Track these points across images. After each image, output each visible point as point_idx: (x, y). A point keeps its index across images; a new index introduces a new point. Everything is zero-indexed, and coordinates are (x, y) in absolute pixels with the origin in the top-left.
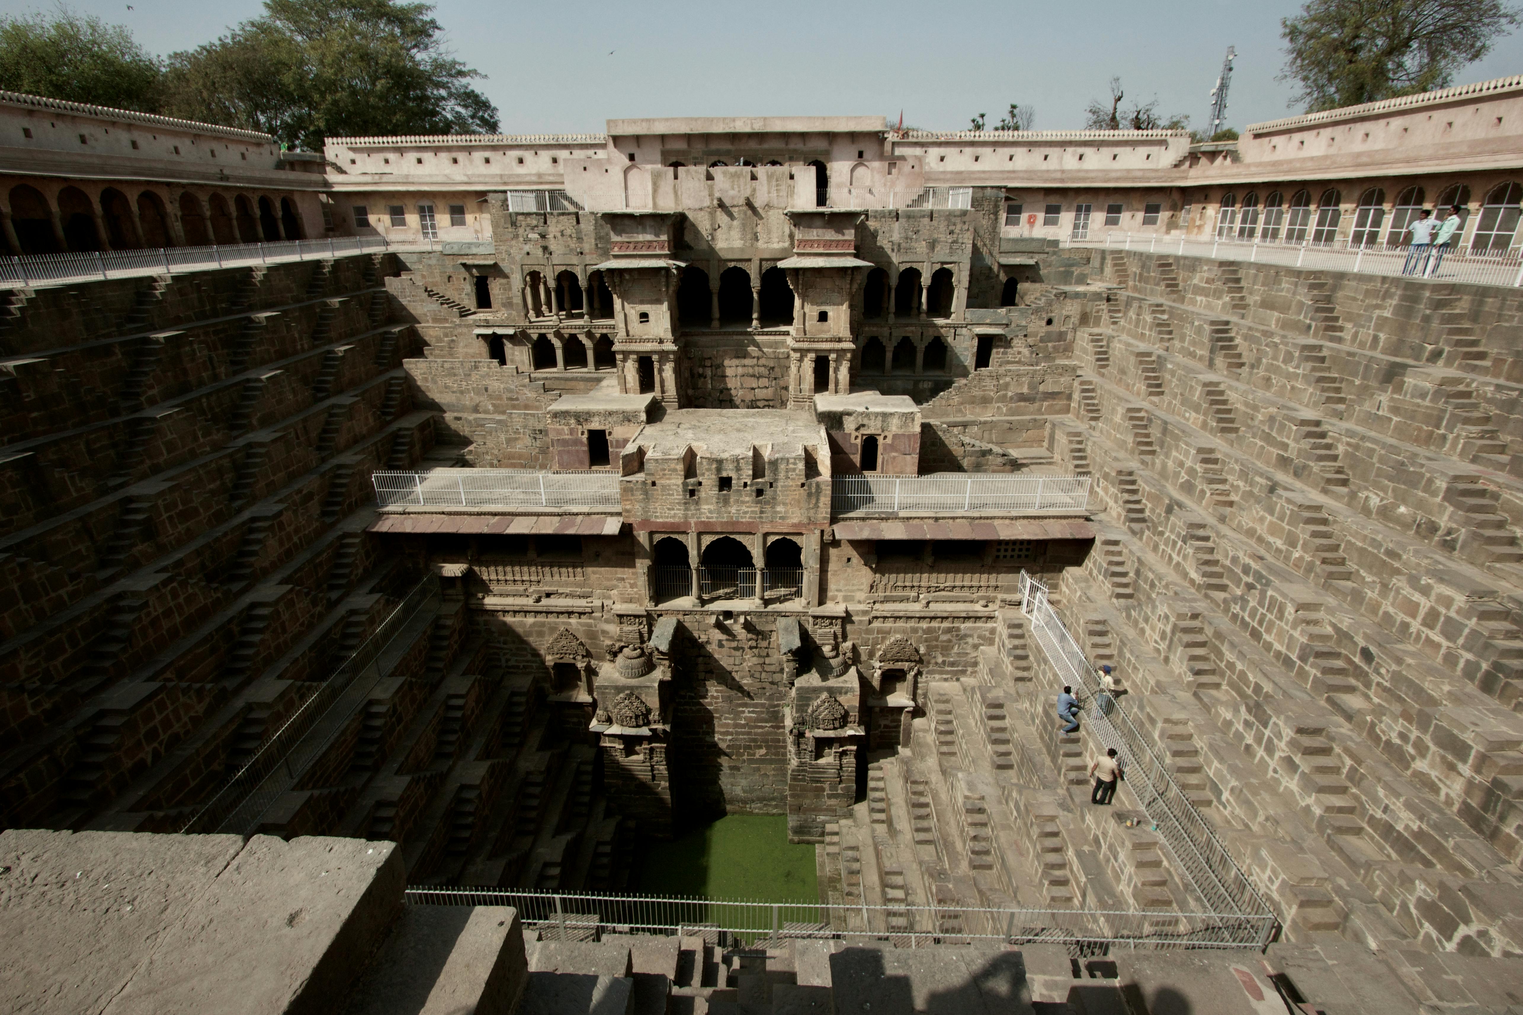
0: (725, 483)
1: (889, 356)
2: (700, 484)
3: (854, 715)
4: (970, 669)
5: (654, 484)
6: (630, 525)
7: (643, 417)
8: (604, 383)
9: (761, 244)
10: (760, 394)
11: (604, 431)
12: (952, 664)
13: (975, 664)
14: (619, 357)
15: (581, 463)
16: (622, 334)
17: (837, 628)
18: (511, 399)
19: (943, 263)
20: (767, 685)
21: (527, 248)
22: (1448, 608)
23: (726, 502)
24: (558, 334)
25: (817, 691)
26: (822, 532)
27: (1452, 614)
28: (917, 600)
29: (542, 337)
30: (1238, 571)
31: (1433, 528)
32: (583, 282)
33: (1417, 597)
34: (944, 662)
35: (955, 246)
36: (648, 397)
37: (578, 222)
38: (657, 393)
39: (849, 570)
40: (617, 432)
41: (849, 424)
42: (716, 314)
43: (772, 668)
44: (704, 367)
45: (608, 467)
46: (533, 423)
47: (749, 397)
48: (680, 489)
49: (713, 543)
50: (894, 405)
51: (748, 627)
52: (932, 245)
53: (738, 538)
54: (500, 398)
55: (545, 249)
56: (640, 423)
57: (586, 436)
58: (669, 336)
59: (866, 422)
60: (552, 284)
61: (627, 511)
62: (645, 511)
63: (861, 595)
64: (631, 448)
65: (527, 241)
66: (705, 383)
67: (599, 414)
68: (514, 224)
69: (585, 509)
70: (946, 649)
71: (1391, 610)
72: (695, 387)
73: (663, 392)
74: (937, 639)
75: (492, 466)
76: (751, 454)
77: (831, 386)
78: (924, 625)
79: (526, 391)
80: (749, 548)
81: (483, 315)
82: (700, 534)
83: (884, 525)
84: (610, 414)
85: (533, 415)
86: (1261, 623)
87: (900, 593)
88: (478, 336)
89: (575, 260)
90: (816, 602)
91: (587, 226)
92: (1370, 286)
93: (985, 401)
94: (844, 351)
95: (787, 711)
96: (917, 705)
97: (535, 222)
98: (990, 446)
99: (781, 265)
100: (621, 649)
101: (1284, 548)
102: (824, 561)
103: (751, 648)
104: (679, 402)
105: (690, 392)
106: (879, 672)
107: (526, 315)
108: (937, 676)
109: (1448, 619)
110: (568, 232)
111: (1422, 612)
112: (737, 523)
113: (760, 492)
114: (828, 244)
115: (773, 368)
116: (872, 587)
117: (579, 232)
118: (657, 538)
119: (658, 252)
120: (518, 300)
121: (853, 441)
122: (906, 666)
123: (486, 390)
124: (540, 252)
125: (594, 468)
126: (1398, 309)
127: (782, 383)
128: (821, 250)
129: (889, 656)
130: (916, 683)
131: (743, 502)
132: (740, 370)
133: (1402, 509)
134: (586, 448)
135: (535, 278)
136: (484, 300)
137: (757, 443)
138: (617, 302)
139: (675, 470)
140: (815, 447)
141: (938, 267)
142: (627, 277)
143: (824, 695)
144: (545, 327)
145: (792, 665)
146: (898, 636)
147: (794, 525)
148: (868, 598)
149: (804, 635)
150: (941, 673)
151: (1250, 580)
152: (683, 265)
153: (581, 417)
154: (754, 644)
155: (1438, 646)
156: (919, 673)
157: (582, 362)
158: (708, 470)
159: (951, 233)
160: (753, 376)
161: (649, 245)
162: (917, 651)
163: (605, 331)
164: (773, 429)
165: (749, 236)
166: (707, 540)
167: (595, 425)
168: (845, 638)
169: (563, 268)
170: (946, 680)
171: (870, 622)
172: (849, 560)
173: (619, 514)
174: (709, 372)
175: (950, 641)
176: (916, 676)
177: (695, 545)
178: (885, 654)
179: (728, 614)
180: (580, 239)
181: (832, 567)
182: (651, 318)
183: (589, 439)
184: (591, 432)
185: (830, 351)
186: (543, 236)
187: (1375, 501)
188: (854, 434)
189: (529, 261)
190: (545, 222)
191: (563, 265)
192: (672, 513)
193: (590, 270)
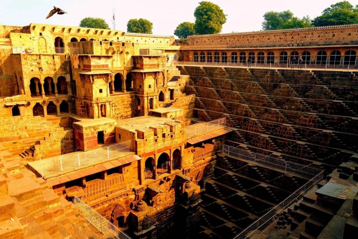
0: (164, 135)
2: (158, 137)
3: (199, 196)
7: (116, 123)
9: (126, 66)
11: (103, 131)
15: (95, 145)
16: (94, 97)
17: (189, 173)
21: (31, 68)
22: (312, 118)
23: (164, 141)
24: (45, 102)
25: (192, 192)
26: (185, 144)
27: (313, 119)
28: (202, 158)
29: (38, 104)
30: (269, 127)
31: (299, 108)
32: (55, 81)
33: (306, 119)
34: (209, 174)
37: (54, 58)
39: (189, 154)
40: (108, 131)
42: (113, 88)
48: (153, 140)
53: (166, 152)
54: (33, 130)
55: (40, 68)
57: (96, 134)
58: (109, 96)
59: (172, 114)
60: (42, 82)
62: (144, 150)
65: (31, 65)
67: (102, 125)
69: (124, 155)
70: (209, 170)
71: (302, 123)
74: (207, 168)
77: (154, 107)
78: (205, 165)
79: (44, 125)
80: (169, 154)
83: (196, 139)
84: (105, 124)
86: (282, 133)
87: (199, 158)
88: (7, 106)
89: (52, 73)
90: (184, 166)
91: (58, 60)
92: (261, 71)
94: (156, 96)
97: (35, 58)
101: (276, 119)
106: (197, 183)
109: (312, 120)
110: (49, 62)
111: (308, 121)
112: (166, 147)
113: (172, 136)
114: (151, 65)
116: (194, 158)
117: (54, 62)
119: (106, 68)
124: (37, 70)
126: (270, 74)
128: (149, 67)
131: (168, 140)
132: (123, 106)
133: (293, 107)
134: (97, 139)
139: (152, 134)
142: (96, 77)
144: (39, 100)
147: (179, 144)
148: (193, 161)
150: (208, 178)
151: (273, 127)
153: (95, 128)
155: (312, 125)
158: (160, 132)
161: (103, 66)
163: (64, 99)
165: (122, 63)
166: (159, 155)
167: (100, 130)
169: (47, 76)
171: (195, 168)
172: (189, 151)
173: (135, 154)
174: (114, 108)
175: (209, 168)
179: (165, 178)
180: (54, 65)
182: (104, 91)
183: (98, 135)
184: (99, 132)
185: (153, 96)
186: (39, 63)
187: (287, 107)
189: (32, 73)
190: (40, 58)
191: (47, 74)
192: (151, 148)
193: (59, 76)
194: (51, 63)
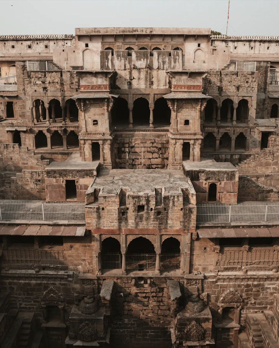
0: (140, 208)
1: (218, 142)
2: (127, 209)
3: (209, 332)
4: (269, 306)
5: (103, 209)
6: (90, 231)
7: (95, 173)
8: (73, 156)
9: (155, 86)
10: (154, 161)
11: (74, 181)
12: (259, 304)
13: (272, 303)
14: (82, 142)
15: (62, 197)
16: (84, 130)
17: (199, 286)
18: (24, 164)
19: (243, 97)
20: (161, 317)
21: (35, 88)
23: (141, 218)
24: (49, 131)
25: (190, 320)
26: (192, 234)
28: (240, 269)
29: (41, 132)
32: (62, 105)
34: (255, 303)
35: (249, 89)
36: (96, 163)
37: (61, 76)
38: (101, 161)
39: (206, 254)
40: (82, 181)
41: (202, 177)
42: (131, 120)
43: (164, 308)
44: (125, 147)
45: (75, 199)
46: (36, 177)
47: (148, 163)
48: (117, 212)
49: (133, 240)
50: (224, 168)
51: (152, 284)
52: (238, 88)
53: (147, 237)
54: (18, 163)
55: (44, 88)
56: (93, 177)
57: (65, 183)
58: (108, 132)
59: (210, 176)
60: (47, 106)
61: (88, 223)
62: (98, 223)
63: (211, 268)
64: (90, 190)
65: (35, 84)
66: (126, 156)
67: (72, 172)
68: (29, 76)
69: (66, 222)
70: (256, 296)
72: (120, 158)
73: (104, 160)
74: (252, 290)
75: (13, 198)
76: (154, 193)
77: (191, 158)
78: (244, 283)
79: (32, 159)
80: (153, 243)
81: (10, 121)
82: (126, 235)
83: (223, 230)
84: (78, 171)
85: (36, 172)
87: (232, 266)
88: (8, 131)
89: (59, 94)
90: (188, 271)
91: (66, 77)
93: (267, 164)
94: (197, 139)
95: (172, 331)
96: (241, 326)
97: (40, 76)
98: (271, 188)
99: (165, 97)
100: (83, 298)
102: (192, 250)
103: (153, 297)
104: (112, 166)
105: (117, 160)
106: (221, 309)
107: (33, 121)
108: (252, 311)
110: (56, 80)
112: (147, 229)
113: (159, 213)
114: (189, 87)
115: (160, 149)
116: (217, 263)
117: (62, 80)
118: (104, 237)
119: (104, 90)
120: (29, 114)
121: (204, 186)
122: (235, 305)
123: (11, 159)
124: (41, 90)
125: (68, 200)
127: (165, 156)
128: (186, 90)
129: (226, 300)
130: (240, 314)
131: (150, 218)
132: (143, 149)
134: (64, 190)
135: (38, 103)
136: (10, 113)
137: (157, 187)
138: (81, 115)
139: (114, 202)
140: (187, 190)
141: (241, 98)
142: (88, 102)
143: (194, 323)
144: (42, 127)
145: (175, 306)
146: (232, 289)
147: (177, 231)
148: (215, 269)
149: (183, 289)
150: (254, 308)
152: (116, 96)
153: (62, 173)
154: (154, 294)
156: (242, 308)
157: (61, 144)
158: (132, 201)
159: (247, 82)
160: (150, 152)
161: (99, 87)
162: (241, 296)
163: (72, 129)
164: (163, 180)
165: (148, 83)
166: (131, 238)
167: (70, 178)
168: (203, 291)
169: (53, 98)
170: (256, 312)
171: (216, 282)
172: (205, 248)
173: (84, 225)
174: (127, 150)
175: (258, 291)
176: (240, 310)
177: (124, 242)
178: (224, 299)
179: (141, 278)
180: (61, 84)
181: (195, 253)
182: (99, 123)
183: (66, 185)
184: (67, 181)
185: (190, 139)
186: (43, 82)
188: (204, 182)
189: (36, 94)
190: (45, 76)
191: (53, 96)
192: (113, 224)
193: (67, 98)
194: (57, 83)
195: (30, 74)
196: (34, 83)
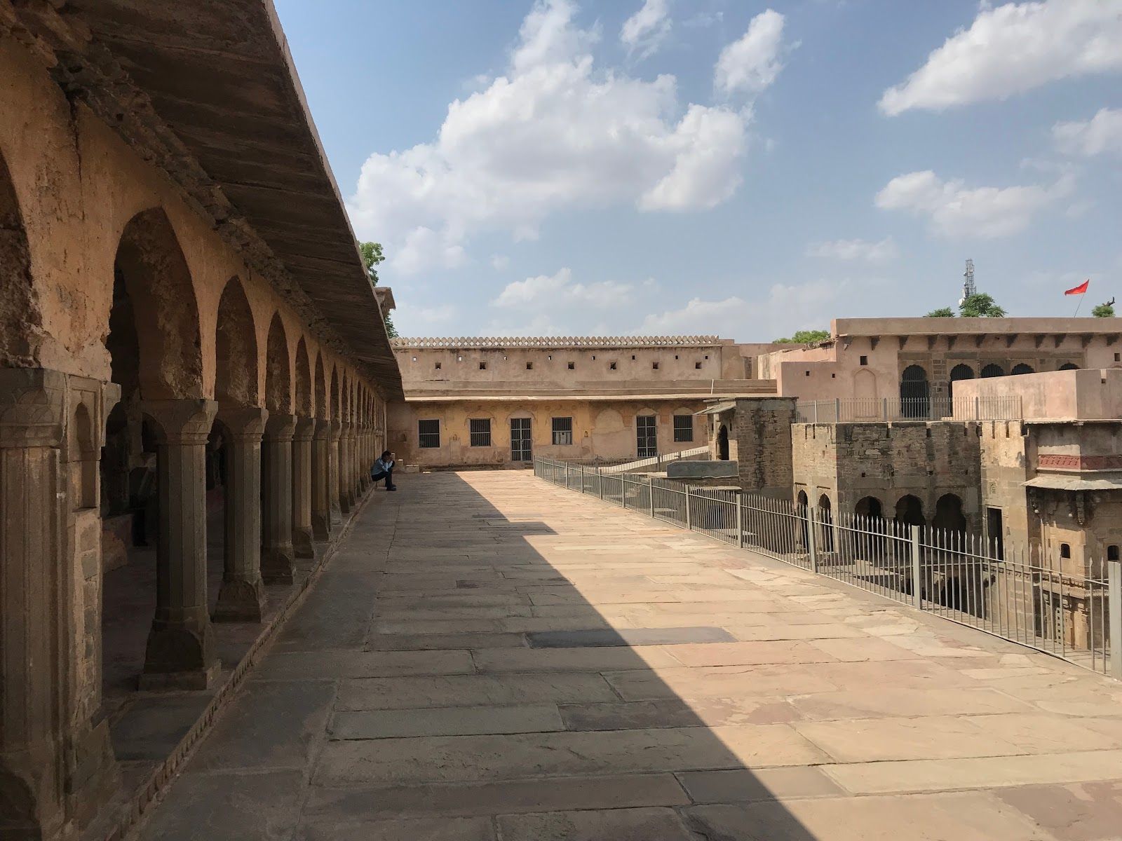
21: (861, 468)
32: (930, 511)
37: (929, 434)
55: (889, 468)
60: (891, 513)
68: (848, 438)
89: (922, 482)
110: (916, 447)
117: (930, 446)
180: (931, 456)
189: (864, 484)
190: (888, 436)
191: (907, 488)
193: (941, 493)
194: (919, 452)
195: (852, 432)
196: (862, 453)
